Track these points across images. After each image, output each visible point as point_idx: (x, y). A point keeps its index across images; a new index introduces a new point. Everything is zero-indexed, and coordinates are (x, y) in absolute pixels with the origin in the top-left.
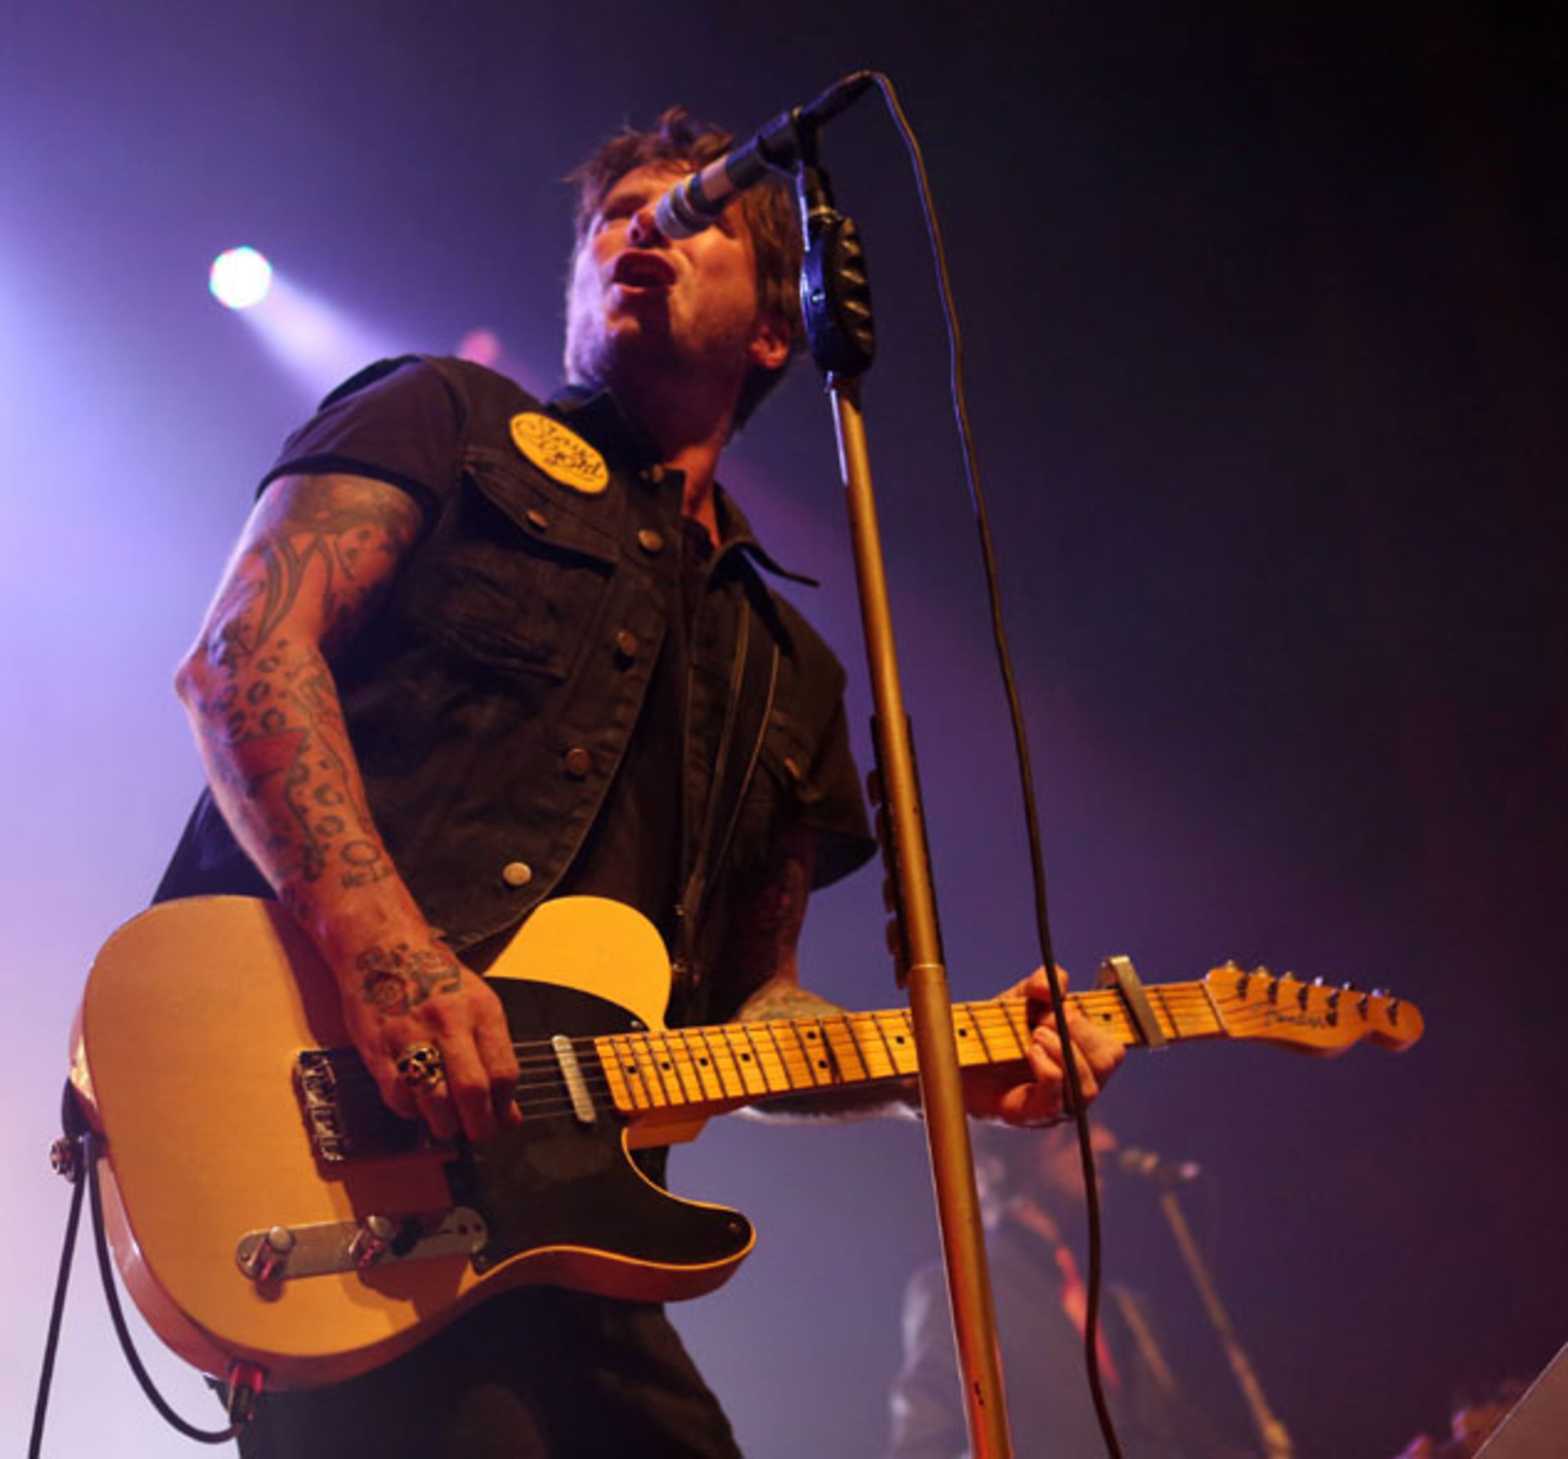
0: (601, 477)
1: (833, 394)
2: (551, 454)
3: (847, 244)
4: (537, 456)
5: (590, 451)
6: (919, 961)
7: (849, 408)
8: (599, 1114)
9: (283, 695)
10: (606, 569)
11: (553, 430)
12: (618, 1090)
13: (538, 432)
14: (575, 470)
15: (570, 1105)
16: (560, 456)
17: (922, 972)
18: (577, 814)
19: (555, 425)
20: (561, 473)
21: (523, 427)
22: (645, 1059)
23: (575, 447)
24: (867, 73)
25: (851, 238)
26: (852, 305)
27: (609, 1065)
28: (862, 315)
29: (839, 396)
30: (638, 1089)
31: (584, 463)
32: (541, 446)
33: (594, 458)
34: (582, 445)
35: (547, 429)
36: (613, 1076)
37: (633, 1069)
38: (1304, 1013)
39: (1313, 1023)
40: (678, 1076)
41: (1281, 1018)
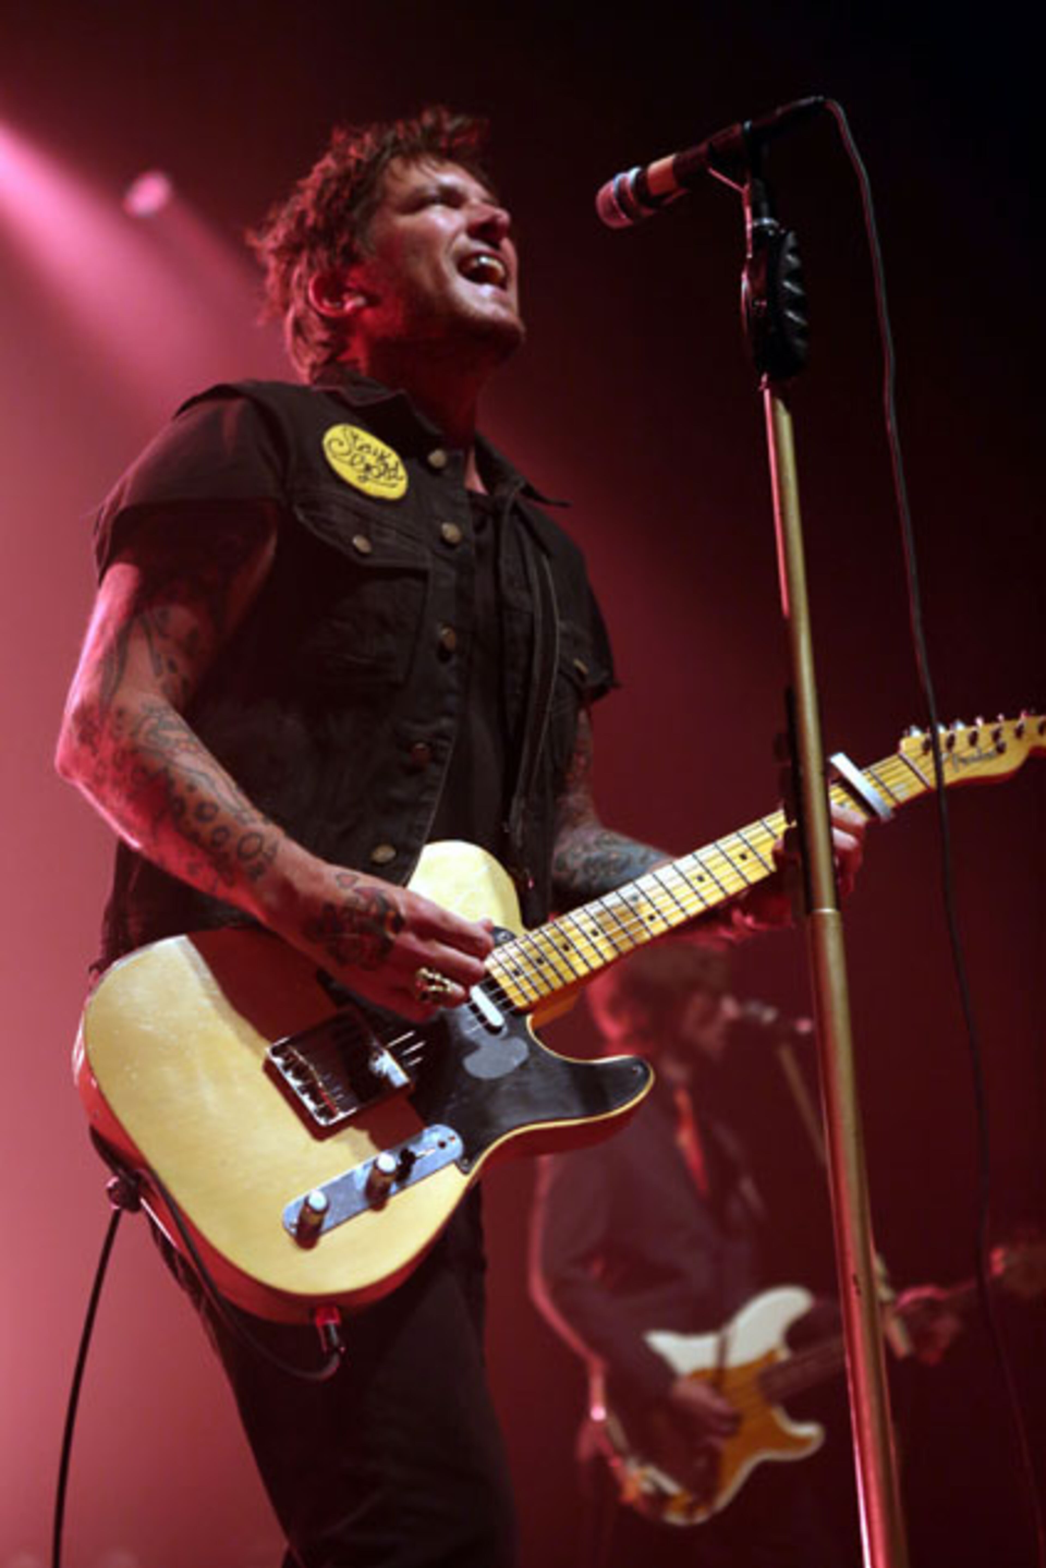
0: (401, 477)
1: (767, 394)
2: (362, 468)
3: (788, 257)
4: (351, 476)
5: (386, 450)
6: (821, 906)
7: (781, 406)
8: (507, 1018)
10: (422, 576)
11: (356, 439)
12: (513, 994)
13: (345, 449)
17: (822, 916)
18: (425, 798)
19: (356, 431)
21: (334, 445)
22: (521, 961)
23: (376, 452)
24: (821, 98)
25: (793, 251)
26: (790, 314)
28: (797, 324)
29: (772, 396)
30: (527, 987)
31: (386, 467)
32: (352, 462)
34: (380, 446)
35: (351, 440)
36: (505, 983)
37: (517, 973)
38: (980, 751)
39: (989, 757)
40: (552, 966)
41: (964, 761)
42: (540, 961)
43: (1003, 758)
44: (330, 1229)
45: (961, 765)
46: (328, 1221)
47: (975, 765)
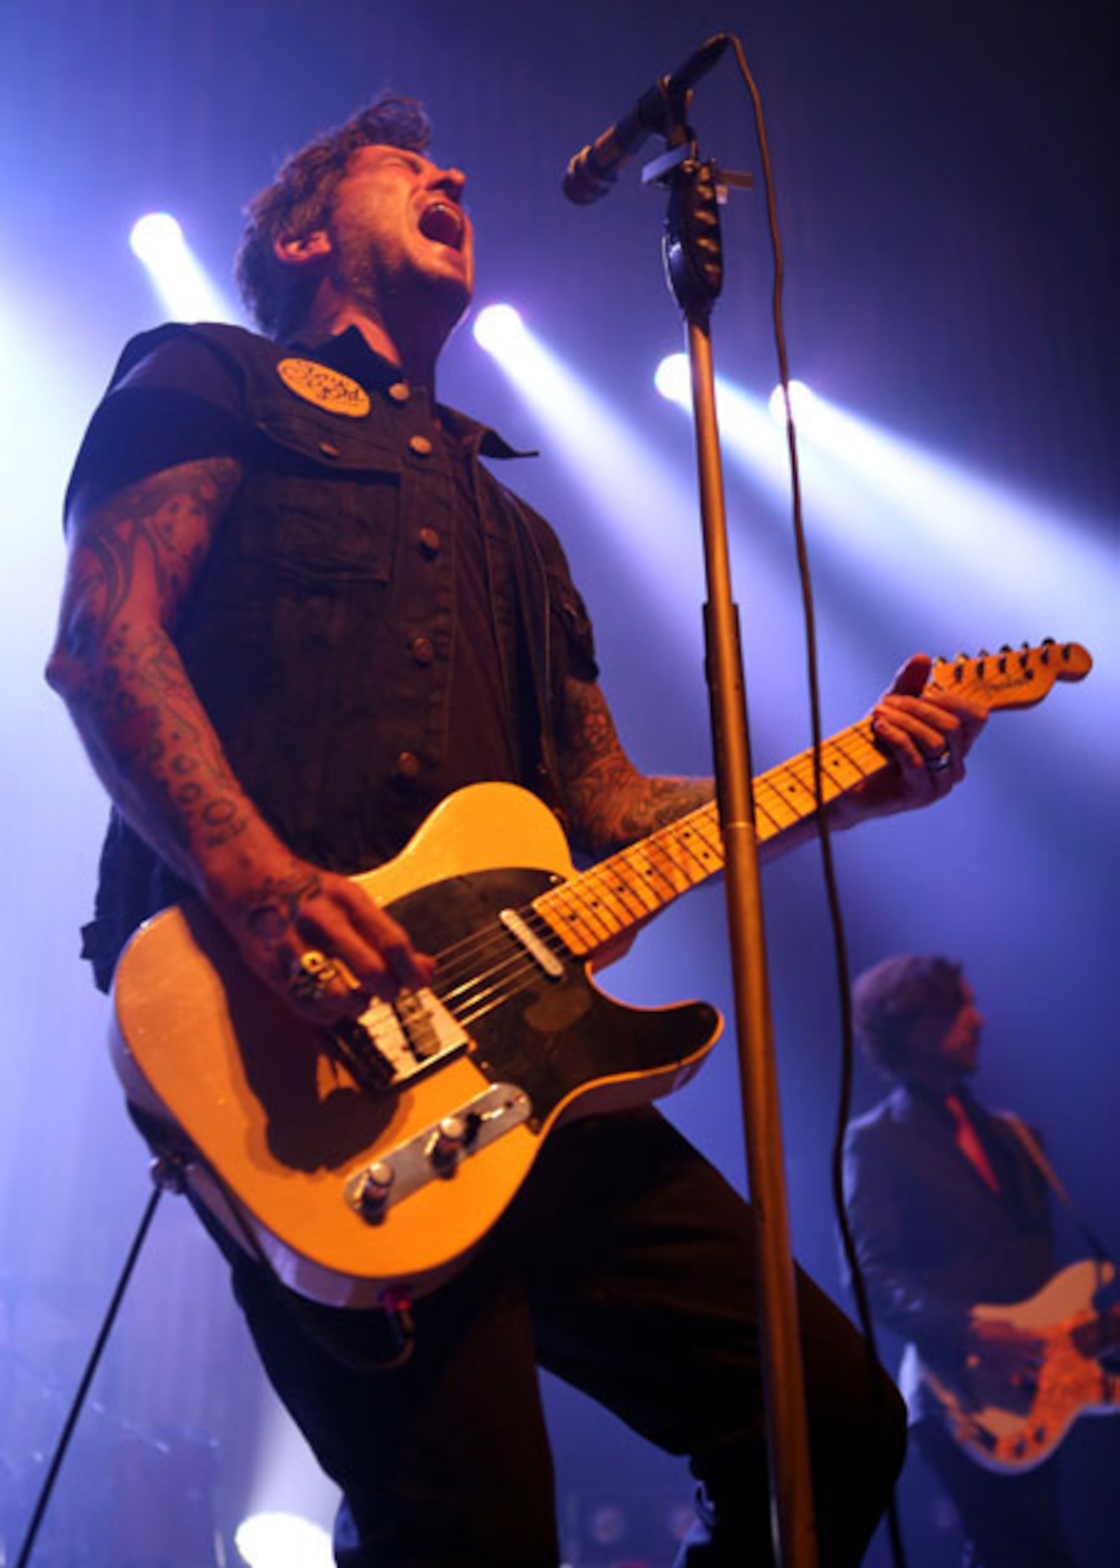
0: (362, 400)
2: (320, 390)
3: (702, 189)
4: (310, 394)
5: (346, 380)
6: (732, 821)
7: (699, 333)
8: (566, 966)
9: (131, 677)
10: (393, 480)
11: (311, 370)
12: (570, 940)
13: (301, 375)
14: (342, 399)
15: (539, 967)
16: (326, 390)
17: (734, 831)
18: (435, 697)
19: (311, 364)
20: (334, 405)
21: (290, 371)
22: (576, 905)
23: (333, 380)
26: (704, 242)
27: (551, 919)
30: (584, 932)
31: (346, 392)
32: (309, 384)
33: (352, 385)
34: (339, 377)
35: (306, 370)
36: (561, 929)
37: (573, 917)
38: (1009, 679)
39: (1019, 683)
40: (608, 908)
41: (996, 688)
42: (595, 904)
43: (1032, 684)
44: (397, 1202)
45: (993, 692)
46: (393, 1194)
47: (1008, 691)
